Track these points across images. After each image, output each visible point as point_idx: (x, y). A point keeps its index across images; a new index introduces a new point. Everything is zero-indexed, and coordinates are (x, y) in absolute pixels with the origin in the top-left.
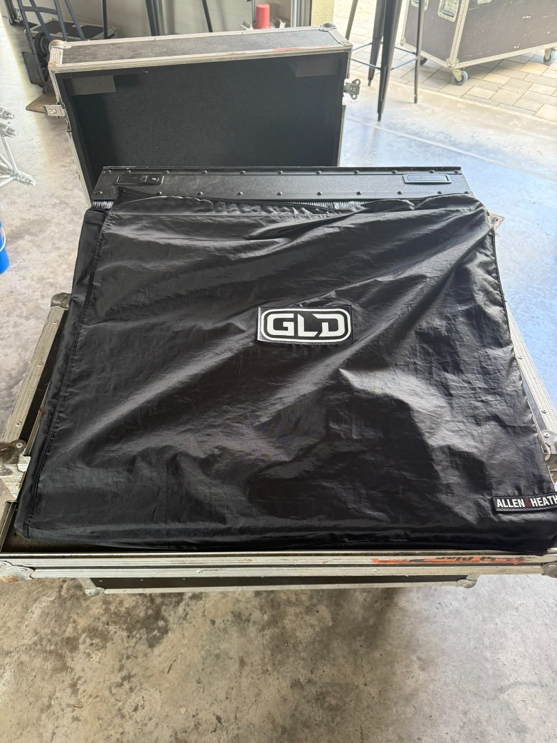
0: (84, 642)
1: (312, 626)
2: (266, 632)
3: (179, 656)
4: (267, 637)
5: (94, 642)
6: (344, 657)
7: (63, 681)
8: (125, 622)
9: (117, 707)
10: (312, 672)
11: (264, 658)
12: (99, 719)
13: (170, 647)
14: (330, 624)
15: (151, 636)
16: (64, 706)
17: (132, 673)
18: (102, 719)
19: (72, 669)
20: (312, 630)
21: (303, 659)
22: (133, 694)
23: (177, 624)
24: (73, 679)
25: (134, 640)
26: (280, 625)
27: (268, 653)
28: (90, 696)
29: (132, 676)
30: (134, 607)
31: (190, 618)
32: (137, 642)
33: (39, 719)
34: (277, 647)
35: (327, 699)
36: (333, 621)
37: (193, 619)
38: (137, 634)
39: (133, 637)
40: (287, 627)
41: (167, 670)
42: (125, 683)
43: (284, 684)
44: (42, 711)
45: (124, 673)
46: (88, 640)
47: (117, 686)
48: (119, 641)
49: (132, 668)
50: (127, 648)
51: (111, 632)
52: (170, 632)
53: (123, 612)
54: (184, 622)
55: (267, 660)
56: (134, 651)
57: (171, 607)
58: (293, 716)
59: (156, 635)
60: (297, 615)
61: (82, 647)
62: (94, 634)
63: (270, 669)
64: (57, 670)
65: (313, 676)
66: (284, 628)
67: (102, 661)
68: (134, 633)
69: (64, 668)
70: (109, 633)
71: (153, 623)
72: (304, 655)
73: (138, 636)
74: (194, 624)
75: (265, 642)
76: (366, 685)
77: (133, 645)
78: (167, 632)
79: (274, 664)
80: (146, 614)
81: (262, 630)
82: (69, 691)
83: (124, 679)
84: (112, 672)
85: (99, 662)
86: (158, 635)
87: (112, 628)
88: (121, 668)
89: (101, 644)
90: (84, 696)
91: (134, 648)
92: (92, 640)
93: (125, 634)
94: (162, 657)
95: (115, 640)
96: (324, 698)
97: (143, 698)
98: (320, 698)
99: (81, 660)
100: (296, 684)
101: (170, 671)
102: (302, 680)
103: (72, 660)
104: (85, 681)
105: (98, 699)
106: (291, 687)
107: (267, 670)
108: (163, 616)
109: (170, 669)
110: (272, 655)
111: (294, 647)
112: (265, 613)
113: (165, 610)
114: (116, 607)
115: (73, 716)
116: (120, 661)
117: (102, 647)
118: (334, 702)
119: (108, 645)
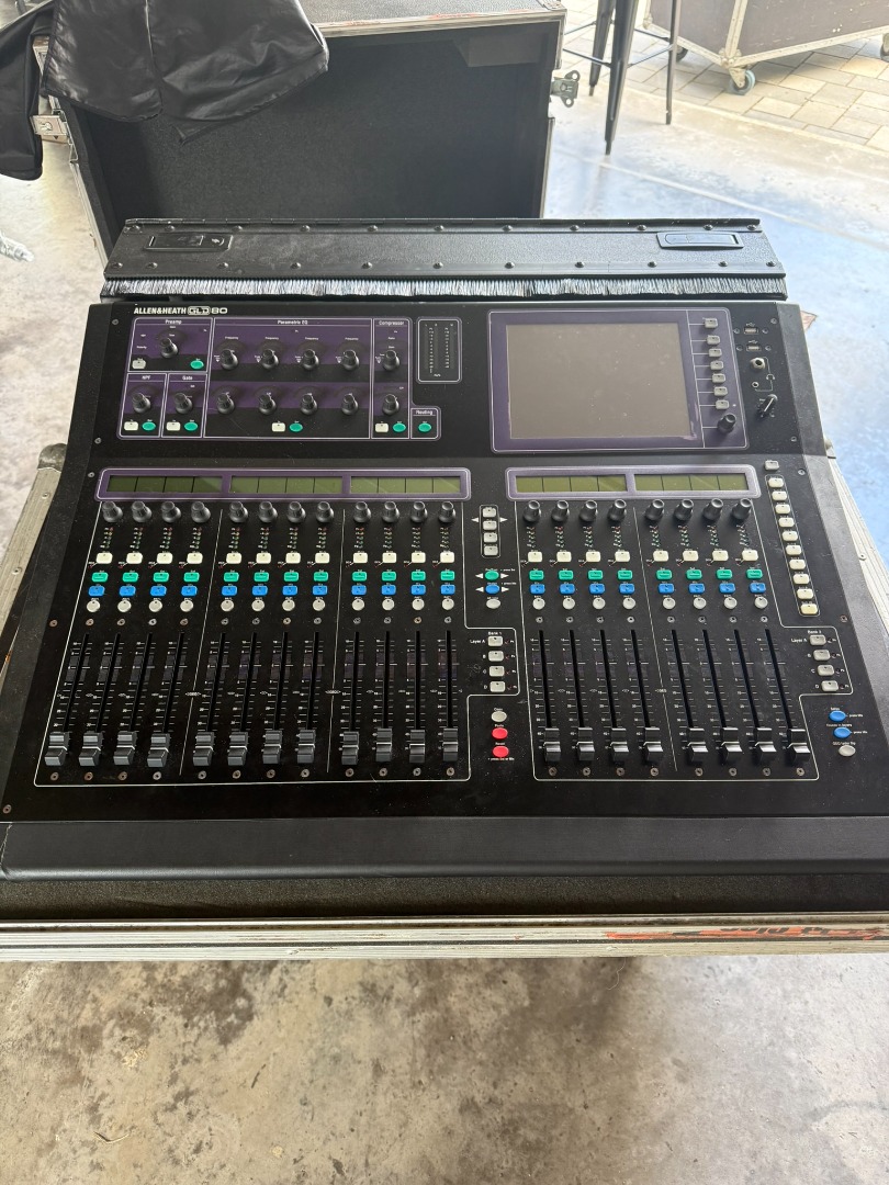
0: (111, 1035)
1: (496, 1007)
2: (418, 1017)
3: (272, 1059)
4: (420, 1026)
5: (128, 1034)
6: (550, 1059)
7: (76, 1102)
8: (180, 1001)
9: (165, 1147)
10: (495, 1085)
11: (415, 1061)
12: (135, 1166)
13: (256, 1043)
14: (526, 1003)
15: (224, 1024)
16: (77, 1143)
17: (192, 1088)
18: (141, 1166)
19: (90, 1081)
20: (494, 1013)
21: (481, 1063)
22: (193, 1124)
23: (267, 1003)
24: (93, 1097)
25: (196, 1031)
26: (440, 1004)
27: (422, 1052)
28: (121, 1127)
29: (192, 1094)
30: (195, 975)
31: (290, 994)
32: (200, 1035)
33: (34, 1166)
34: (437, 1042)
35: (521, 1132)
36: (532, 998)
37: (294, 995)
38: (200, 1020)
39: (193, 1026)
40: (454, 1009)
41: (250, 1082)
42: (180, 1105)
43: (448, 1106)
44: (40, 1152)
45: (179, 1087)
46: (118, 1032)
47: (166, 1110)
48: (170, 1032)
49: (192, 1080)
50: (184, 1044)
51: (157, 1018)
52: (255, 1017)
53: (177, 984)
54: (280, 1000)
55: (419, 1065)
56: (195, 1049)
57: (258, 974)
58: (462, 1160)
59: (232, 1022)
60: (470, 987)
61: (107, 1043)
62: (129, 1022)
63: (424, 1080)
64: (64, 1082)
65: (496, 1092)
66: (448, 1010)
67: (141, 1068)
68: (196, 1019)
69: (77, 1079)
70: (152, 1019)
71: (228, 1002)
72: (482, 1055)
73: (202, 1024)
74: (296, 1003)
75: (416, 1035)
76: (586, 1107)
77: (193, 1040)
78: (250, 1017)
79: (431, 1072)
80: (216, 986)
81: (412, 1013)
82: (85, 1118)
83: (177, 1098)
84: (158, 1086)
85: (137, 1070)
86: (236, 1022)
87: (158, 1011)
88: (174, 1080)
89: (139, 1039)
90: (111, 1127)
91: (195, 1045)
92: (124, 1031)
93: (180, 1021)
94: (243, 1059)
95: (162, 1031)
96: (516, 1129)
97: (210, 1130)
98: (509, 1130)
99: (106, 1066)
100: (468, 1107)
101: (257, 1084)
102: (478, 1098)
103: (91, 1066)
104: (113, 1102)
105: (134, 1132)
106: (461, 1111)
107: (420, 1082)
108: (245, 990)
109: (256, 1080)
110: (429, 1056)
111: (465, 1043)
112: (417, 984)
113: (248, 980)
114: (166, 976)
115: (92, 1162)
116: (172, 1067)
117: (142, 1044)
118: (532, 1136)
119: (151, 1039)
